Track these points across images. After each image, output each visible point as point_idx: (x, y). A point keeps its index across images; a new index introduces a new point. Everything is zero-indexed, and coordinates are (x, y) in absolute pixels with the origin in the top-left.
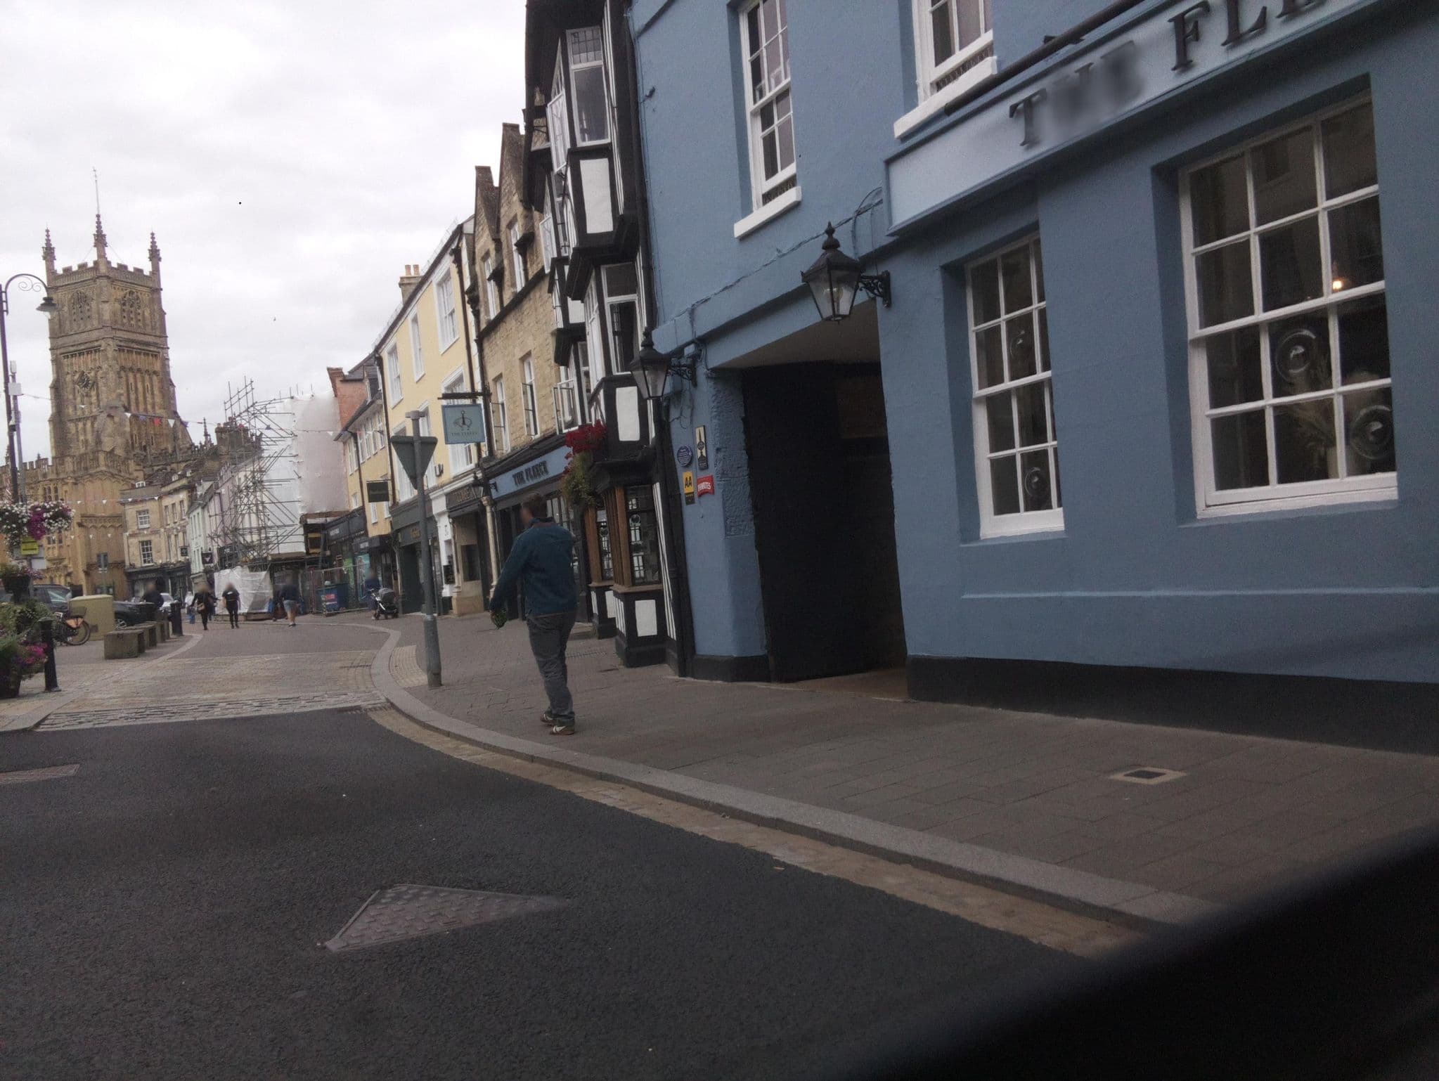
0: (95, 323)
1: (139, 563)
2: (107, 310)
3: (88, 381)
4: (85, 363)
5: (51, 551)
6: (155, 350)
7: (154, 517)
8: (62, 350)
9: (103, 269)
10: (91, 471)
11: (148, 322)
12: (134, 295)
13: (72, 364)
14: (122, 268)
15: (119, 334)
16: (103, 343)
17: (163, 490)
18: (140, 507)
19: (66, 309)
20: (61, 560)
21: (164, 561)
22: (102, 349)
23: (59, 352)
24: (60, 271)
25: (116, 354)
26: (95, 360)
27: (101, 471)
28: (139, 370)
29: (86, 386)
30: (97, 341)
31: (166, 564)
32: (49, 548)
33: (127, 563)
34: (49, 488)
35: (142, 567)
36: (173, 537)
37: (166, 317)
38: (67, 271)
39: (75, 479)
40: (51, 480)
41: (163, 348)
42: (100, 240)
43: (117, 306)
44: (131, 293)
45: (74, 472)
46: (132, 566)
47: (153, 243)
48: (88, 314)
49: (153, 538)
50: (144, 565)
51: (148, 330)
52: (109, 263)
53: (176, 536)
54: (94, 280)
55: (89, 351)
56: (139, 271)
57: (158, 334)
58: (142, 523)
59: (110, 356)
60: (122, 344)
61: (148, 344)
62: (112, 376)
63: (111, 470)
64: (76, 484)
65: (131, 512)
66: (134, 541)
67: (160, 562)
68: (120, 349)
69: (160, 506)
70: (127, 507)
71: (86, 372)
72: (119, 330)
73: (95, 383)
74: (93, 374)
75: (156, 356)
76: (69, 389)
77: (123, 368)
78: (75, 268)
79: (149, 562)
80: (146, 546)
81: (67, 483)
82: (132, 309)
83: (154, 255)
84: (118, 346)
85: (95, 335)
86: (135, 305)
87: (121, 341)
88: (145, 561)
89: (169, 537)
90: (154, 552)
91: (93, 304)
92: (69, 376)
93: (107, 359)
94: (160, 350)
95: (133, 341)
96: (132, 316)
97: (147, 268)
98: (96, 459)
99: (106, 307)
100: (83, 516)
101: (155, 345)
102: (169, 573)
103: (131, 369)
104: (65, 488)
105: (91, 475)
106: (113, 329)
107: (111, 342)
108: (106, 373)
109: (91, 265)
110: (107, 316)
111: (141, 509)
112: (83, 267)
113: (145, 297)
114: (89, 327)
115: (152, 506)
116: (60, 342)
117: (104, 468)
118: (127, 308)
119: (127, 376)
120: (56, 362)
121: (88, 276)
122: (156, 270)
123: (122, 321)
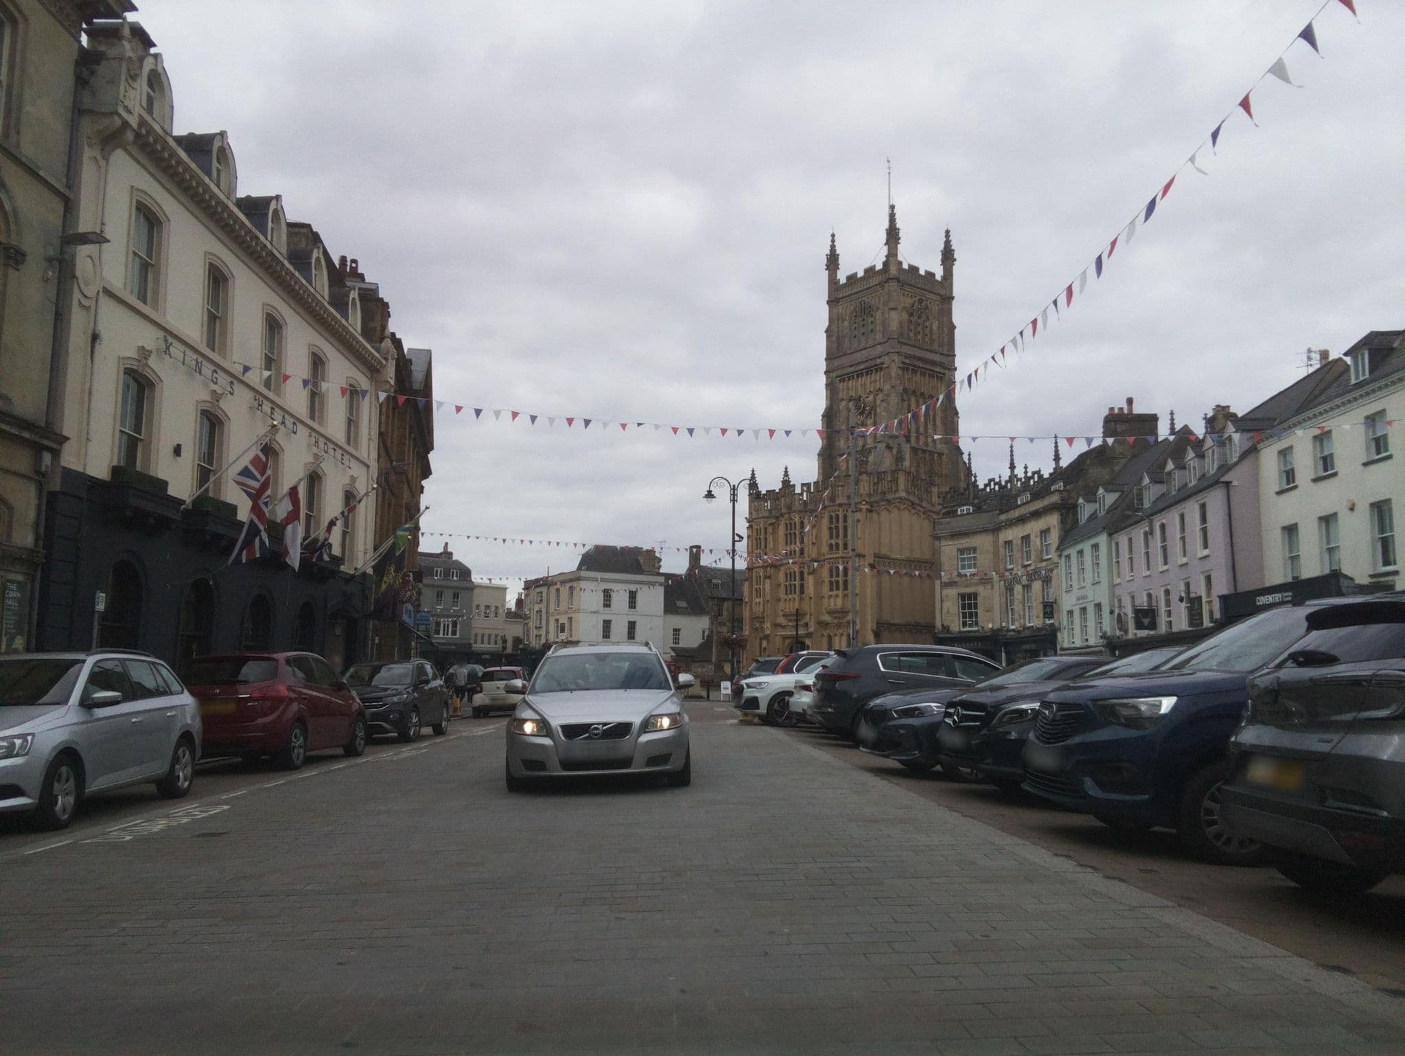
0: (879, 337)
1: (956, 626)
2: (895, 320)
3: (864, 408)
4: (863, 385)
5: (832, 600)
6: (942, 371)
7: (984, 560)
8: (839, 373)
9: (893, 270)
10: (890, 496)
11: (935, 337)
12: (924, 303)
13: (848, 389)
14: (914, 269)
15: (905, 349)
16: (886, 359)
17: (1003, 517)
18: (964, 543)
19: (846, 323)
20: (843, 612)
21: (997, 626)
22: (885, 366)
23: (834, 375)
24: (843, 280)
25: (900, 372)
26: (875, 381)
27: (900, 498)
28: (922, 394)
29: (862, 414)
30: (880, 357)
31: (1001, 630)
32: (830, 596)
33: (938, 625)
34: (837, 515)
35: (960, 632)
36: (1018, 589)
37: (956, 331)
38: (852, 278)
39: (871, 504)
40: (840, 505)
41: (949, 369)
42: (893, 235)
43: (905, 316)
44: (920, 301)
45: (870, 495)
46: (946, 629)
47: (948, 243)
48: (871, 327)
49: (980, 589)
50: (963, 629)
51: (935, 347)
52: (900, 263)
53: (1027, 587)
54: (881, 285)
55: (868, 371)
56: (930, 275)
57: (945, 352)
58: (963, 567)
59: (893, 374)
60: (907, 361)
61: (934, 363)
62: (894, 399)
63: (911, 498)
64: (871, 511)
65: (949, 550)
66: (952, 592)
67: (990, 626)
68: (905, 368)
69: (996, 543)
70: (943, 543)
71: (864, 396)
72: (905, 344)
73: (873, 408)
74: (871, 398)
75: (941, 378)
76: (842, 419)
77: (905, 390)
78: (861, 274)
79: (970, 626)
80: (969, 603)
81: (860, 510)
82: (920, 321)
83: (948, 257)
84: (903, 363)
85: (879, 349)
86: (924, 318)
87: (906, 358)
88: (964, 624)
89: (1010, 589)
90: (980, 611)
91: (878, 315)
92: (844, 403)
93: (890, 378)
94: (946, 371)
95: (919, 359)
96: (920, 329)
97: (939, 273)
98: (895, 480)
99: (894, 315)
100: (876, 556)
101: (941, 365)
102: (1006, 645)
103: (914, 392)
104: (858, 515)
105: (889, 501)
106: (899, 342)
107: (896, 358)
108: (888, 395)
109: (879, 267)
110: (894, 326)
111: (964, 546)
112: (870, 271)
113: (935, 308)
114: (871, 343)
115: (982, 542)
116: (837, 363)
117: (902, 494)
118: (914, 319)
119: (909, 400)
120: (830, 386)
121: (875, 281)
122: (948, 274)
123: (908, 335)
